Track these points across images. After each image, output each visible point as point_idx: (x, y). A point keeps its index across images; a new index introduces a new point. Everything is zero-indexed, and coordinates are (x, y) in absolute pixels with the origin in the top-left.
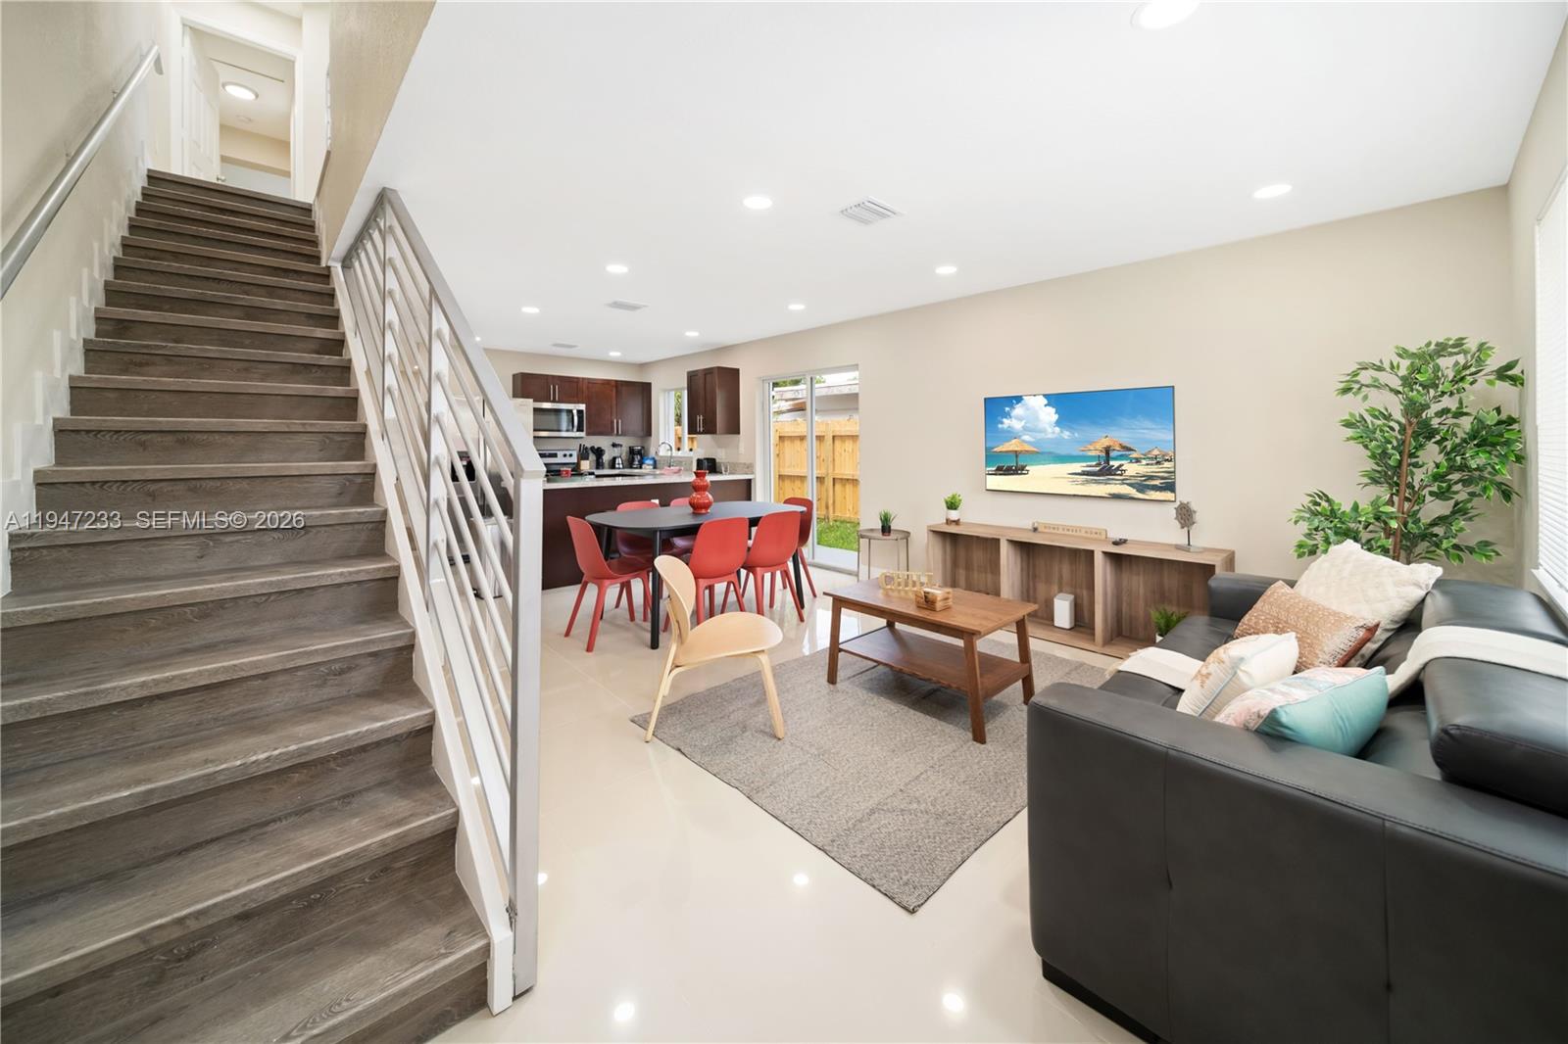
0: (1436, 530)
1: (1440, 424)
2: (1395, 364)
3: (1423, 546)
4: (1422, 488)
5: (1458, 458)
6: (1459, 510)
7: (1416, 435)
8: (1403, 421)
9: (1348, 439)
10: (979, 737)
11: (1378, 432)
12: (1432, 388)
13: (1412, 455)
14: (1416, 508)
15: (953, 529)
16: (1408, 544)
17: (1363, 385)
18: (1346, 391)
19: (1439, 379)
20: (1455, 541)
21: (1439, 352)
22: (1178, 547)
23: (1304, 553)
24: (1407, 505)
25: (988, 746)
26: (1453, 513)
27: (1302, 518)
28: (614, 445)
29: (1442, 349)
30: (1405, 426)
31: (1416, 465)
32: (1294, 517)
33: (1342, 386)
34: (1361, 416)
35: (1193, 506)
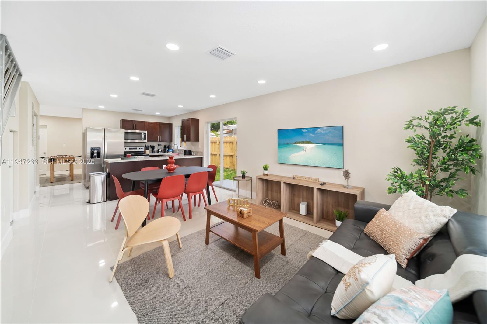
0: (442, 184)
1: (443, 141)
2: (427, 118)
3: (437, 190)
4: (437, 167)
5: (453, 156)
6: (452, 176)
7: (435, 146)
8: (430, 140)
9: (408, 147)
10: (258, 276)
11: (420, 144)
12: (442, 127)
13: (433, 154)
14: (434, 175)
15: (265, 178)
16: (431, 189)
17: (414, 126)
18: (408, 128)
19: (445, 123)
20: (450, 189)
21: (445, 112)
22: (344, 186)
23: (391, 192)
24: (431, 174)
25: (260, 280)
26: (450, 177)
27: (391, 178)
28: (159, 145)
29: (446, 111)
30: (431, 142)
31: (435, 158)
32: (388, 177)
33: (406, 126)
34: (414, 138)
35: (350, 171)
